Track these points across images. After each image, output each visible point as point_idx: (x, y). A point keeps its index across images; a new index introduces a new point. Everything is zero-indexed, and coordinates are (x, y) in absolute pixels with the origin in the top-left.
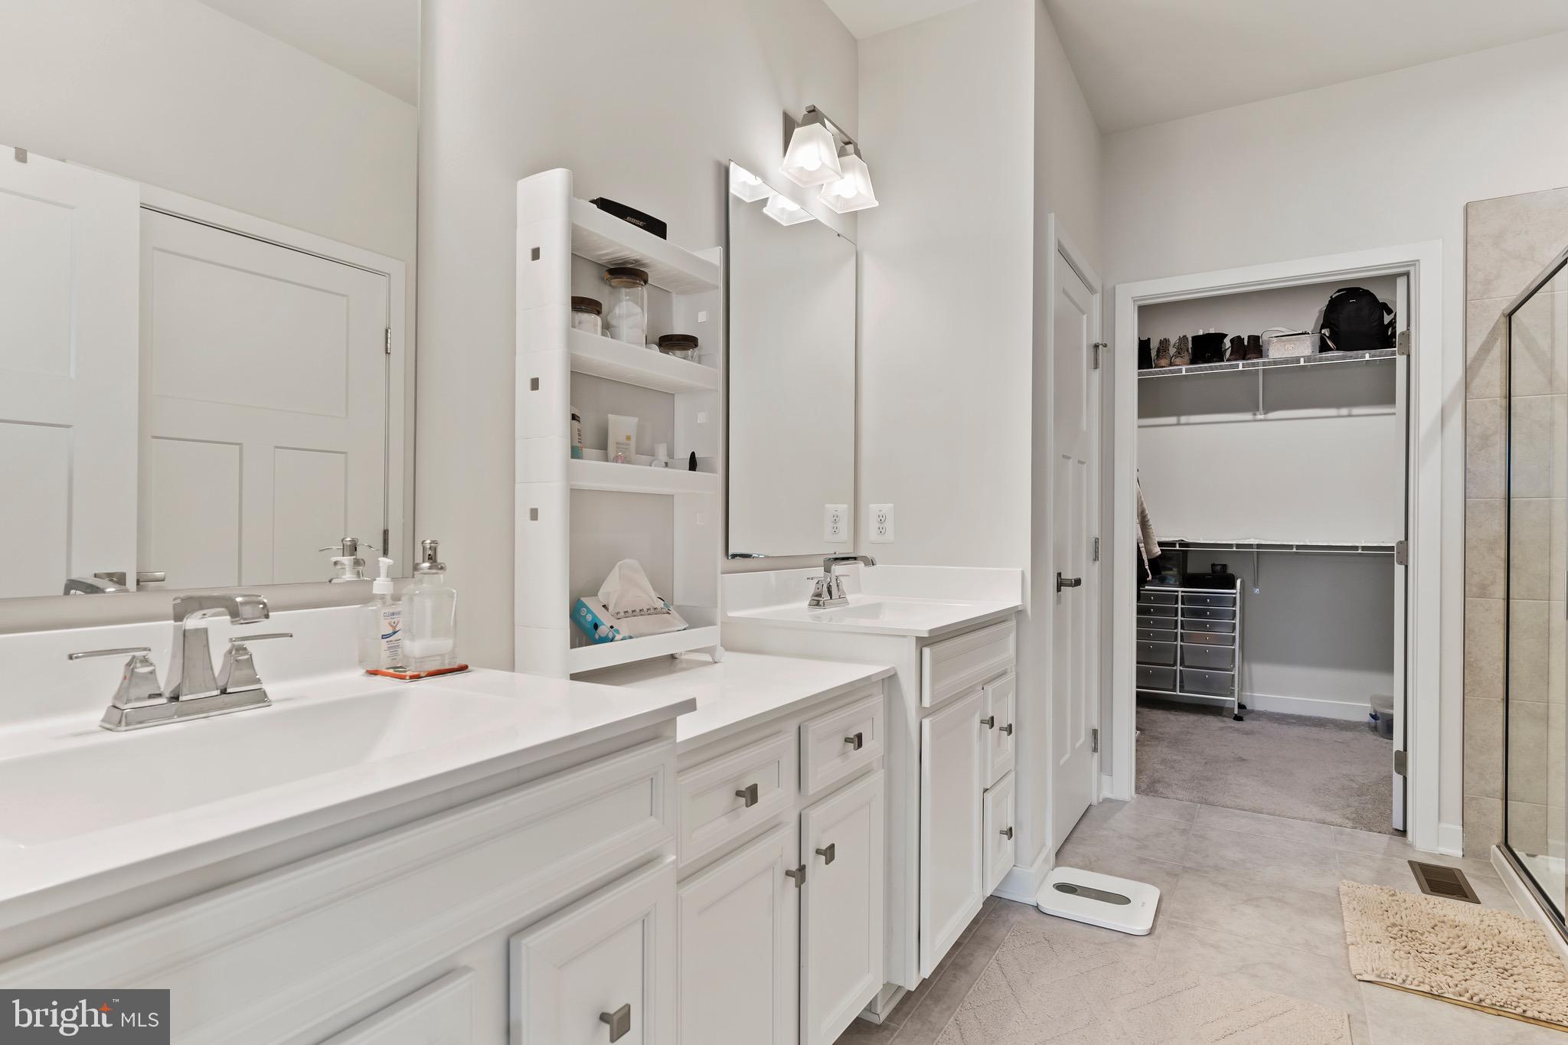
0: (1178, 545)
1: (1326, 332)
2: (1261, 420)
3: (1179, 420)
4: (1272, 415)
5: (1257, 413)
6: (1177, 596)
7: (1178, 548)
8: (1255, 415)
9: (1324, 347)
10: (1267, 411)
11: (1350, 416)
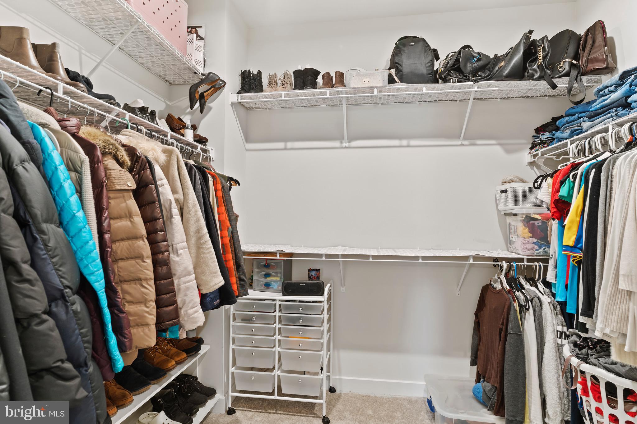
0: (278, 255)
1: (393, 71)
2: (346, 148)
3: (286, 145)
4: (355, 144)
5: (343, 141)
6: (275, 304)
7: (278, 257)
8: (341, 143)
9: (391, 81)
10: (350, 140)
11: (408, 146)
